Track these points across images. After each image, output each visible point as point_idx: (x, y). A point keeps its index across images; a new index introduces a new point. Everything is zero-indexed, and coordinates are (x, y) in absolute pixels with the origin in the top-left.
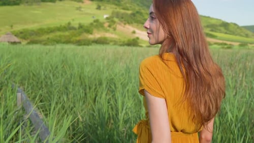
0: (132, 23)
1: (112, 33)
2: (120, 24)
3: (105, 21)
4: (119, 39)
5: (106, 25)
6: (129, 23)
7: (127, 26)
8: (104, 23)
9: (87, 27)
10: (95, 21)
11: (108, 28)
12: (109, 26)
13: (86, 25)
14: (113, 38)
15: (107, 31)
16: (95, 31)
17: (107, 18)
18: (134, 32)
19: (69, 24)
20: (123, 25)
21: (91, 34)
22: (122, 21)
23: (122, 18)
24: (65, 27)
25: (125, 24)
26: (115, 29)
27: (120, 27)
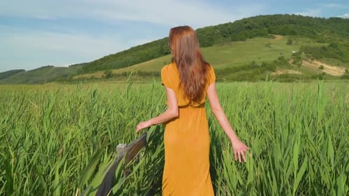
0: (321, 58)
1: (296, 70)
2: (306, 60)
3: (290, 58)
4: (302, 75)
5: (291, 61)
6: (317, 59)
7: (315, 62)
8: (288, 60)
9: (270, 65)
10: (279, 59)
11: (292, 65)
12: (294, 63)
13: (269, 63)
14: (296, 75)
15: (290, 68)
16: (278, 68)
17: (294, 55)
18: (322, 68)
19: (254, 62)
20: (310, 60)
21: (274, 71)
22: (309, 57)
23: (311, 53)
24: (248, 66)
25: (313, 60)
26: (300, 65)
27: (306, 63)
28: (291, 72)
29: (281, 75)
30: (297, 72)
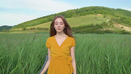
0: (121, 23)
1: (112, 28)
2: (115, 24)
3: (108, 22)
4: (115, 31)
5: (109, 24)
6: (119, 23)
7: (119, 25)
8: (108, 24)
9: (100, 25)
10: (103, 23)
11: (110, 26)
13: (99, 24)
14: (112, 30)
16: (104, 27)
17: (109, 21)
18: (122, 27)
19: (92, 24)
20: (116, 24)
21: (102, 29)
22: (116, 23)
23: (116, 21)
24: (90, 26)
25: (118, 24)
26: (113, 26)
27: (115, 25)
28: (110, 29)
29: (106, 30)
30: (112, 29)
